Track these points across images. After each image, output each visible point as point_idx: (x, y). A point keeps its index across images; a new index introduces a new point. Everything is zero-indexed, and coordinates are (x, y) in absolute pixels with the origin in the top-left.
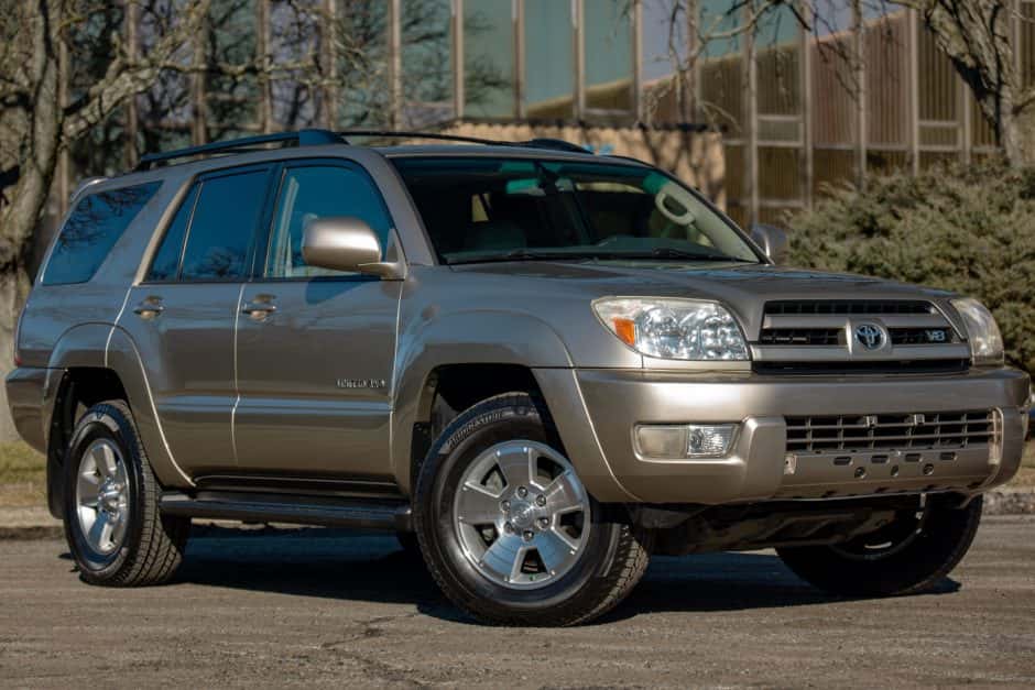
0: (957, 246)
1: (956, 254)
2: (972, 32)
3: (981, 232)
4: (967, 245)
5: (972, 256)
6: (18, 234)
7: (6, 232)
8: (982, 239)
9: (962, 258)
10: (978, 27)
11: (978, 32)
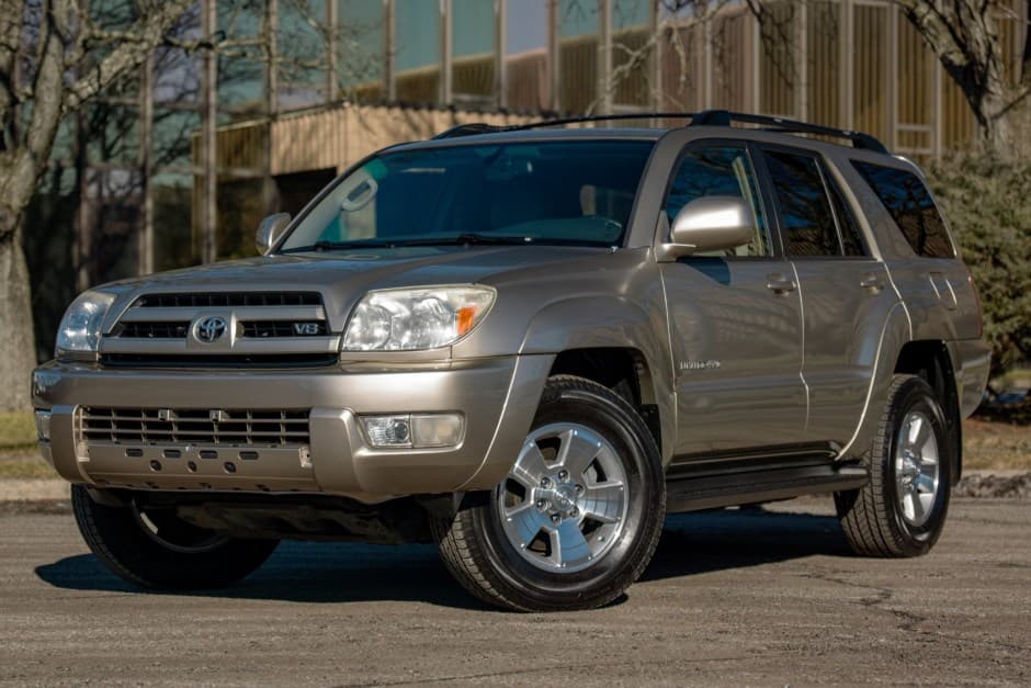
0: (981, 236)
1: (981, 243)
2: (972, 30)
3: (1004, 224)
4: (992, 235)
5: (997, 245)
6: (16, 203)
7: (5, 201)
8: (1005, 230)
9: (987, 248)
10: (978, 25)
11: (978, 30)
